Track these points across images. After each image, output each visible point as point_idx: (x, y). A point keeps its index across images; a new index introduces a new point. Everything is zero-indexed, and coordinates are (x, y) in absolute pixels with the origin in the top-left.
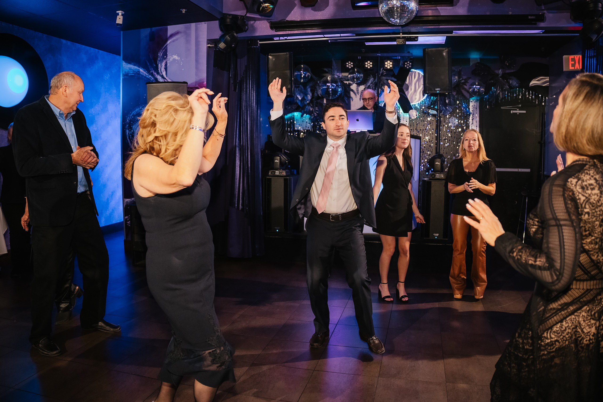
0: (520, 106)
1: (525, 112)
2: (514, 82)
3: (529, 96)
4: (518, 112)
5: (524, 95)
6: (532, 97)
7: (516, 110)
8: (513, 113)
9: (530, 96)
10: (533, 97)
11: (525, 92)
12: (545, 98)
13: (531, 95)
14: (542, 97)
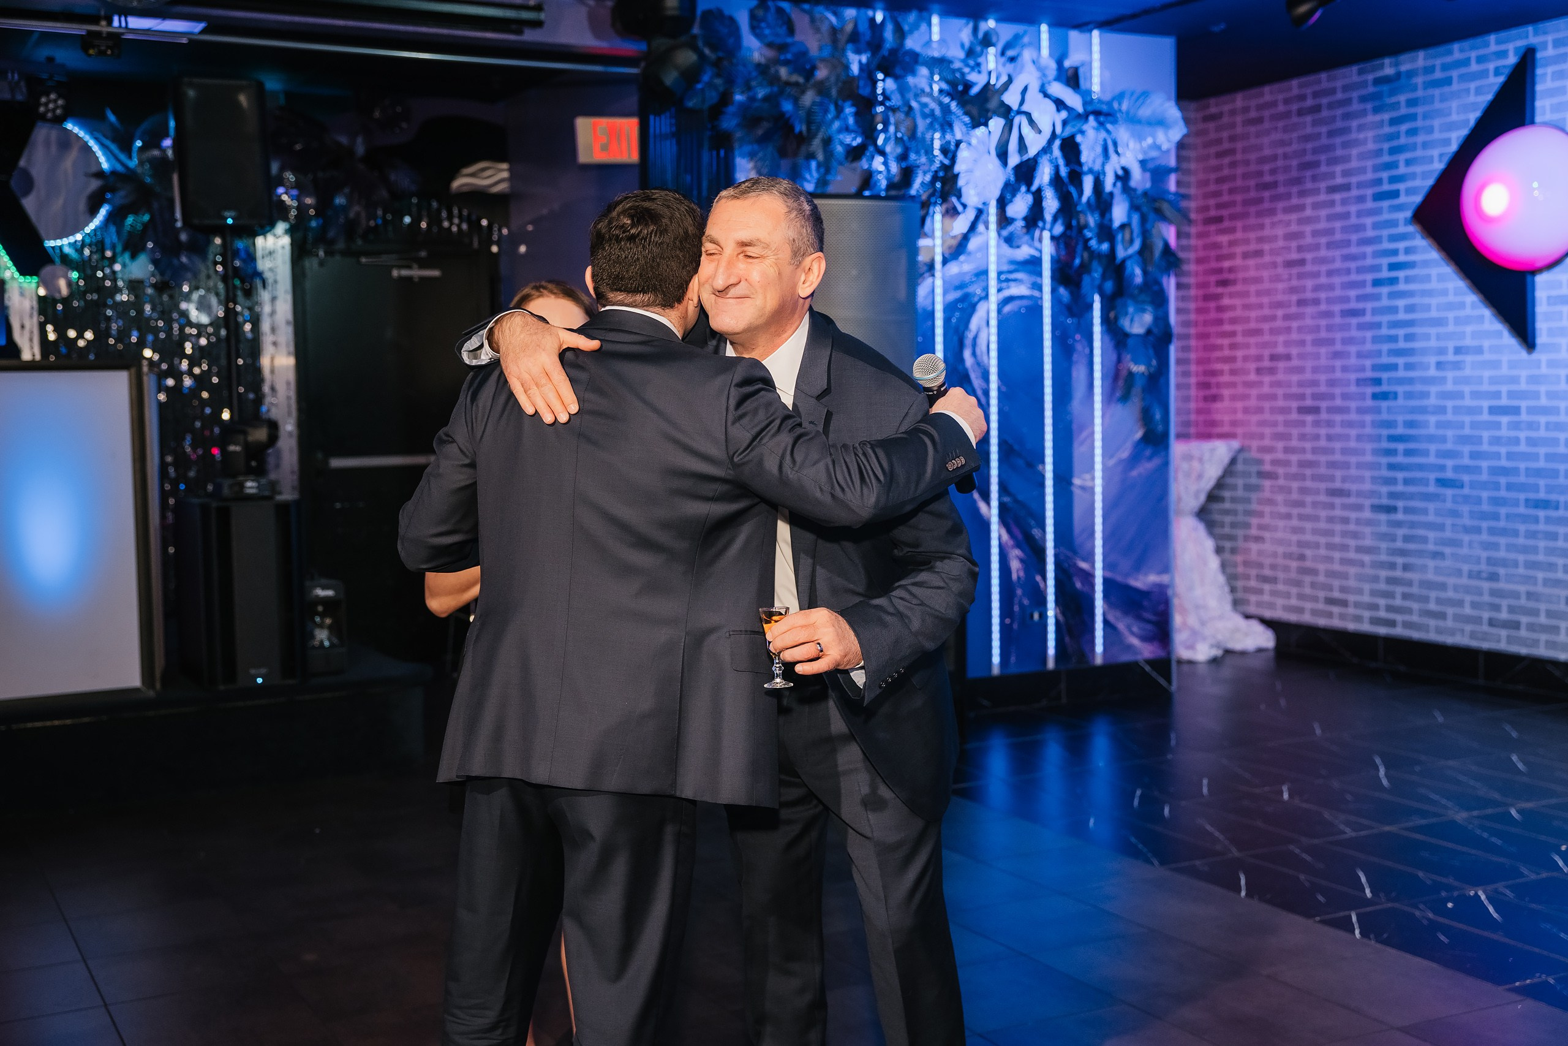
0: (423, 254)
1: (436, 273)
2: (402, 179)
3: (451, 224)
4: (416, 273)
5: (434, 221)
6: (459, 226)
7: (409, 267)
8: (401, 279)
9: (454, 226)
10: (465, 226)
11: (439, 211)
12: (500, 230)
13: (456, 221)
14: (490, 226)
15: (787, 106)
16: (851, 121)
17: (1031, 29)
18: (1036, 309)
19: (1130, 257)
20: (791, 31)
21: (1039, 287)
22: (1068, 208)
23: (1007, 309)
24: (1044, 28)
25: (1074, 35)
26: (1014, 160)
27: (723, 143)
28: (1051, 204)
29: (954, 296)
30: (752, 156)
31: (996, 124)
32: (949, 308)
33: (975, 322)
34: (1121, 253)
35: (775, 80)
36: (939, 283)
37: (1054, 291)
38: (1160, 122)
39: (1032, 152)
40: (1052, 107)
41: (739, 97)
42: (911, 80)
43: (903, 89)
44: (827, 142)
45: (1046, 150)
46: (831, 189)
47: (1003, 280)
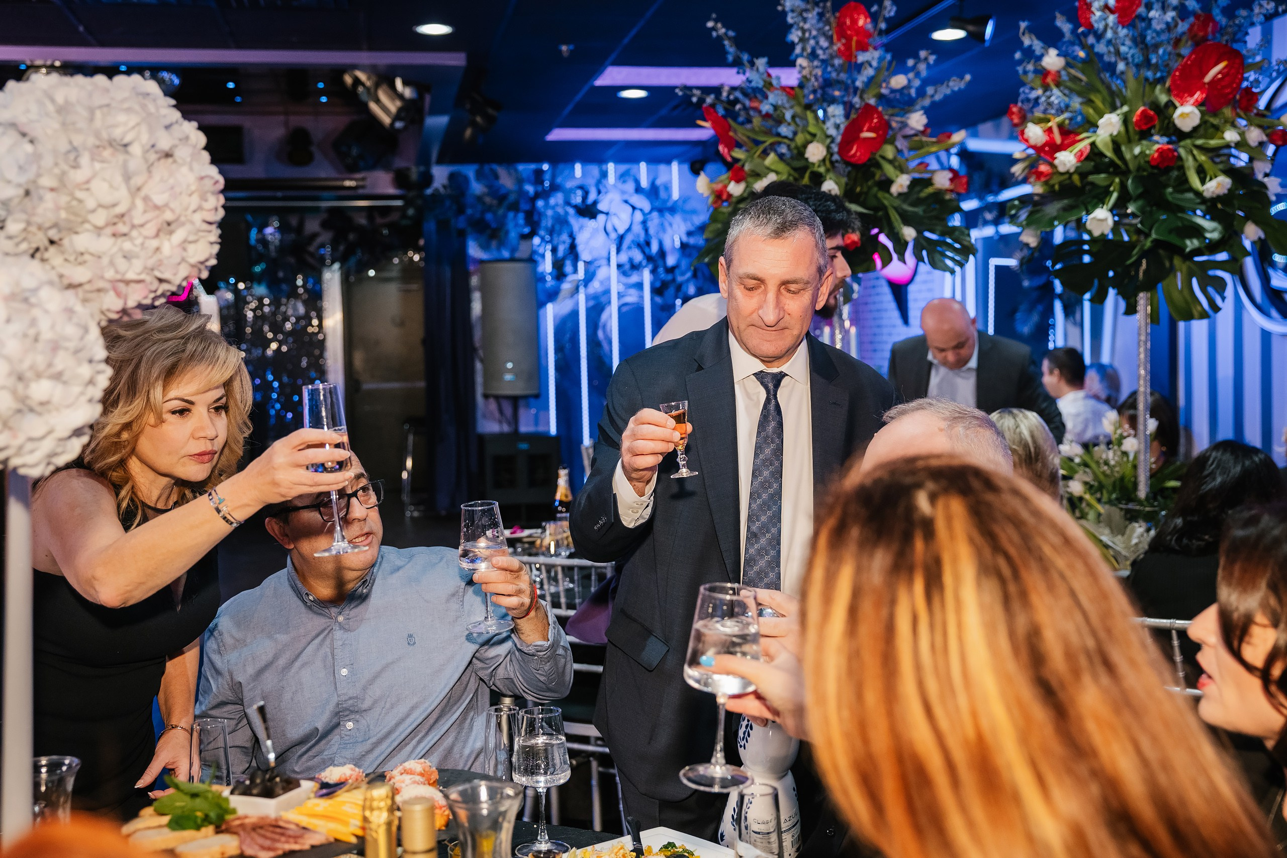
15: (489, 216)
16: (521, 221)
17: (633, 167)
18: (640, 309)
19: (688, 281)
20: (497, 177)
21: (642, 297)
22: (649, 258)
23: (625, 309)
24: (643, 166)
25: (662, 167)
26: (613, 236)
27: (462, 236)
28: (638, 256)
29: (591, 303)
30: (476, 239)
31: (601, 218)
32: (589, 311)
33: (604, 316)
34: (680, 279)
35: (484, 203)
36: (582, 297)
37: (652, 299)
38: (694, 212)
39: (621, 231)
40: (630, 209)
41: (469, 211)
42: (552, 201)
43: (547, 205)
44: (507, 233)
45: (629, 230)
46: (518, 255)
47: (620, 296)
